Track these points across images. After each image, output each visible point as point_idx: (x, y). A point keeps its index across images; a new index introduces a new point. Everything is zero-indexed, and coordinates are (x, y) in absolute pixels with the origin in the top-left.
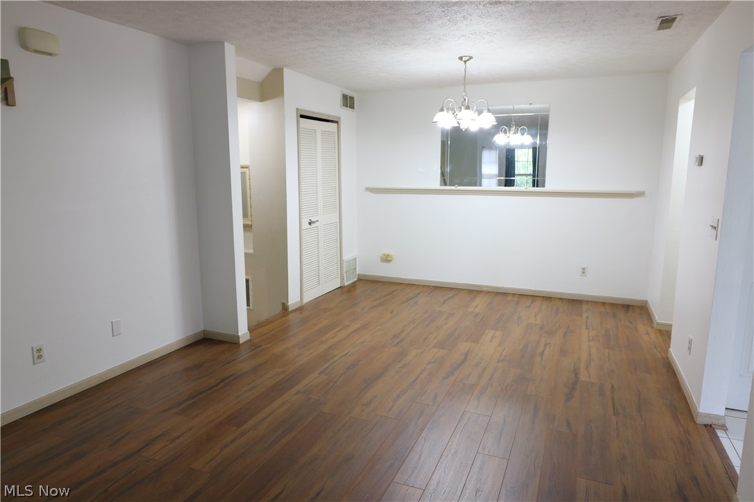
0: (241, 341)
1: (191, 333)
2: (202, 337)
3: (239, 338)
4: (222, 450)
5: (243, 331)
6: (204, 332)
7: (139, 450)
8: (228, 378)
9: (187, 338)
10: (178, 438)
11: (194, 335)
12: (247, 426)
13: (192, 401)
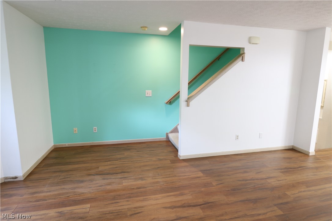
0: (310, 155)
1: (287, 145)
2: (292, 148)
3: (309, 153)
4: (299, 192)
5: (312, 151)
6: (293, 146)
7: (266, 179)
8: (303, 167)
9: (285, 147)
10: (281, 180)
11: (289, 146)
12: (311, 188)
13: (286, 170)
